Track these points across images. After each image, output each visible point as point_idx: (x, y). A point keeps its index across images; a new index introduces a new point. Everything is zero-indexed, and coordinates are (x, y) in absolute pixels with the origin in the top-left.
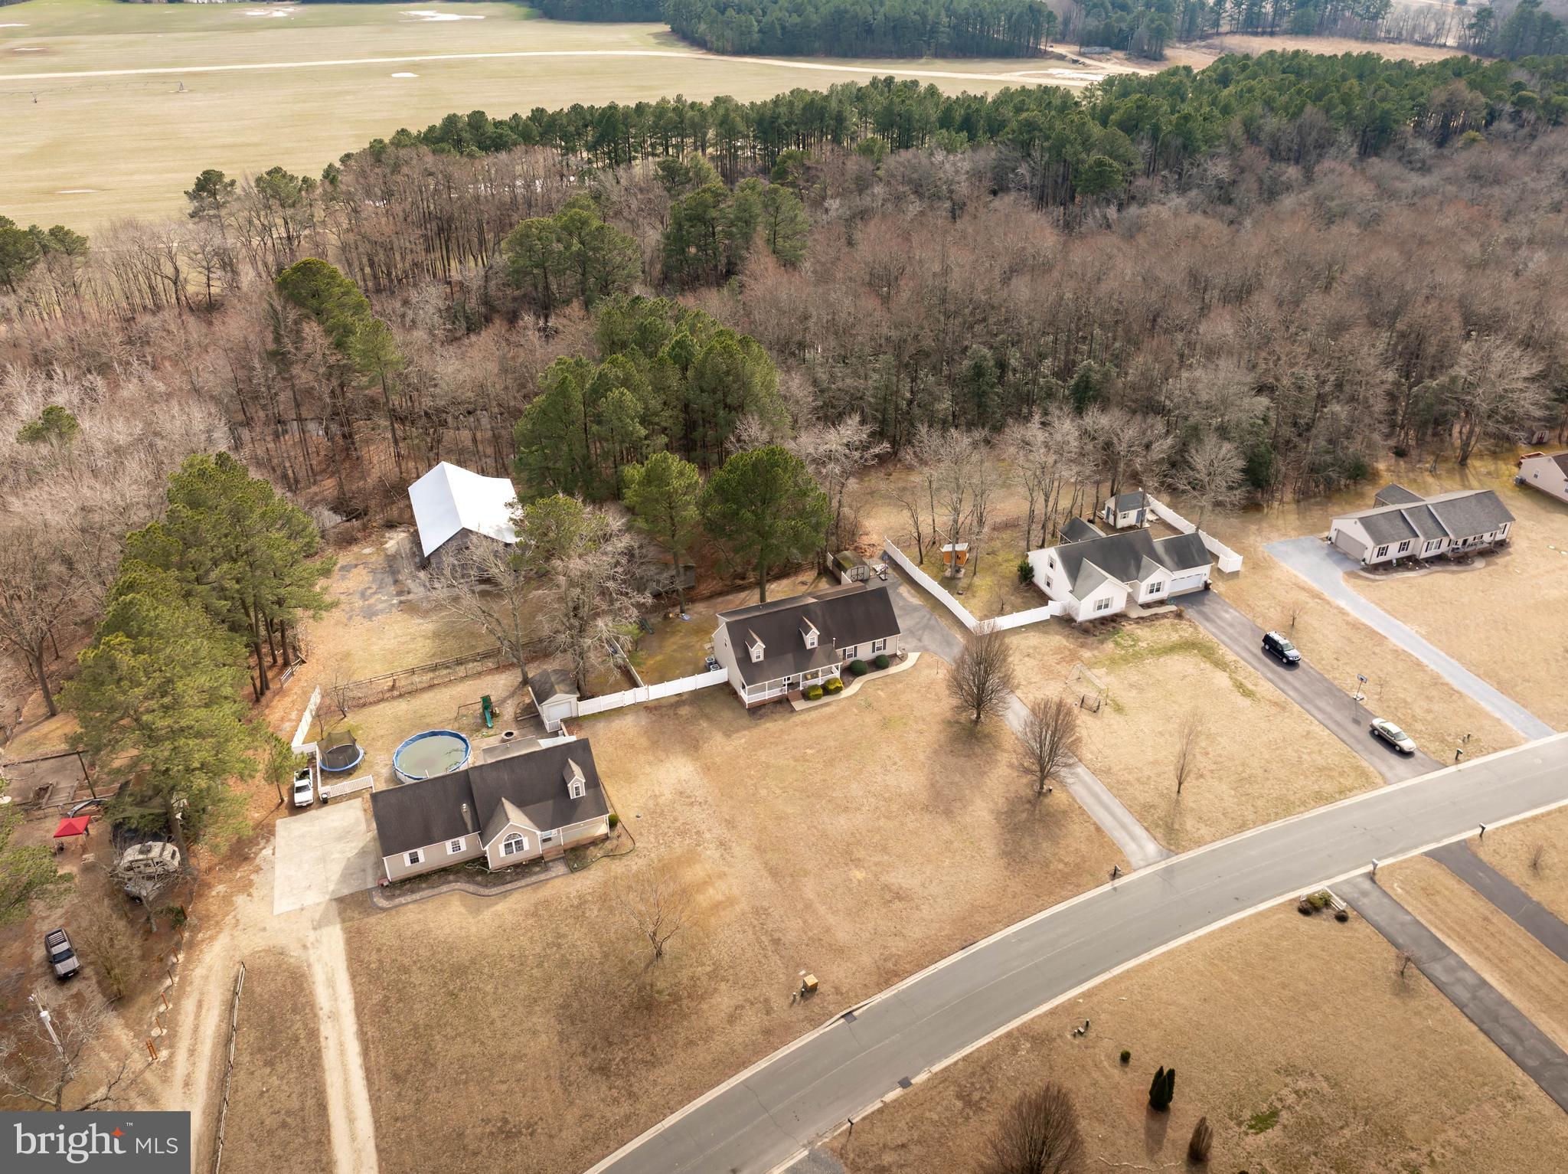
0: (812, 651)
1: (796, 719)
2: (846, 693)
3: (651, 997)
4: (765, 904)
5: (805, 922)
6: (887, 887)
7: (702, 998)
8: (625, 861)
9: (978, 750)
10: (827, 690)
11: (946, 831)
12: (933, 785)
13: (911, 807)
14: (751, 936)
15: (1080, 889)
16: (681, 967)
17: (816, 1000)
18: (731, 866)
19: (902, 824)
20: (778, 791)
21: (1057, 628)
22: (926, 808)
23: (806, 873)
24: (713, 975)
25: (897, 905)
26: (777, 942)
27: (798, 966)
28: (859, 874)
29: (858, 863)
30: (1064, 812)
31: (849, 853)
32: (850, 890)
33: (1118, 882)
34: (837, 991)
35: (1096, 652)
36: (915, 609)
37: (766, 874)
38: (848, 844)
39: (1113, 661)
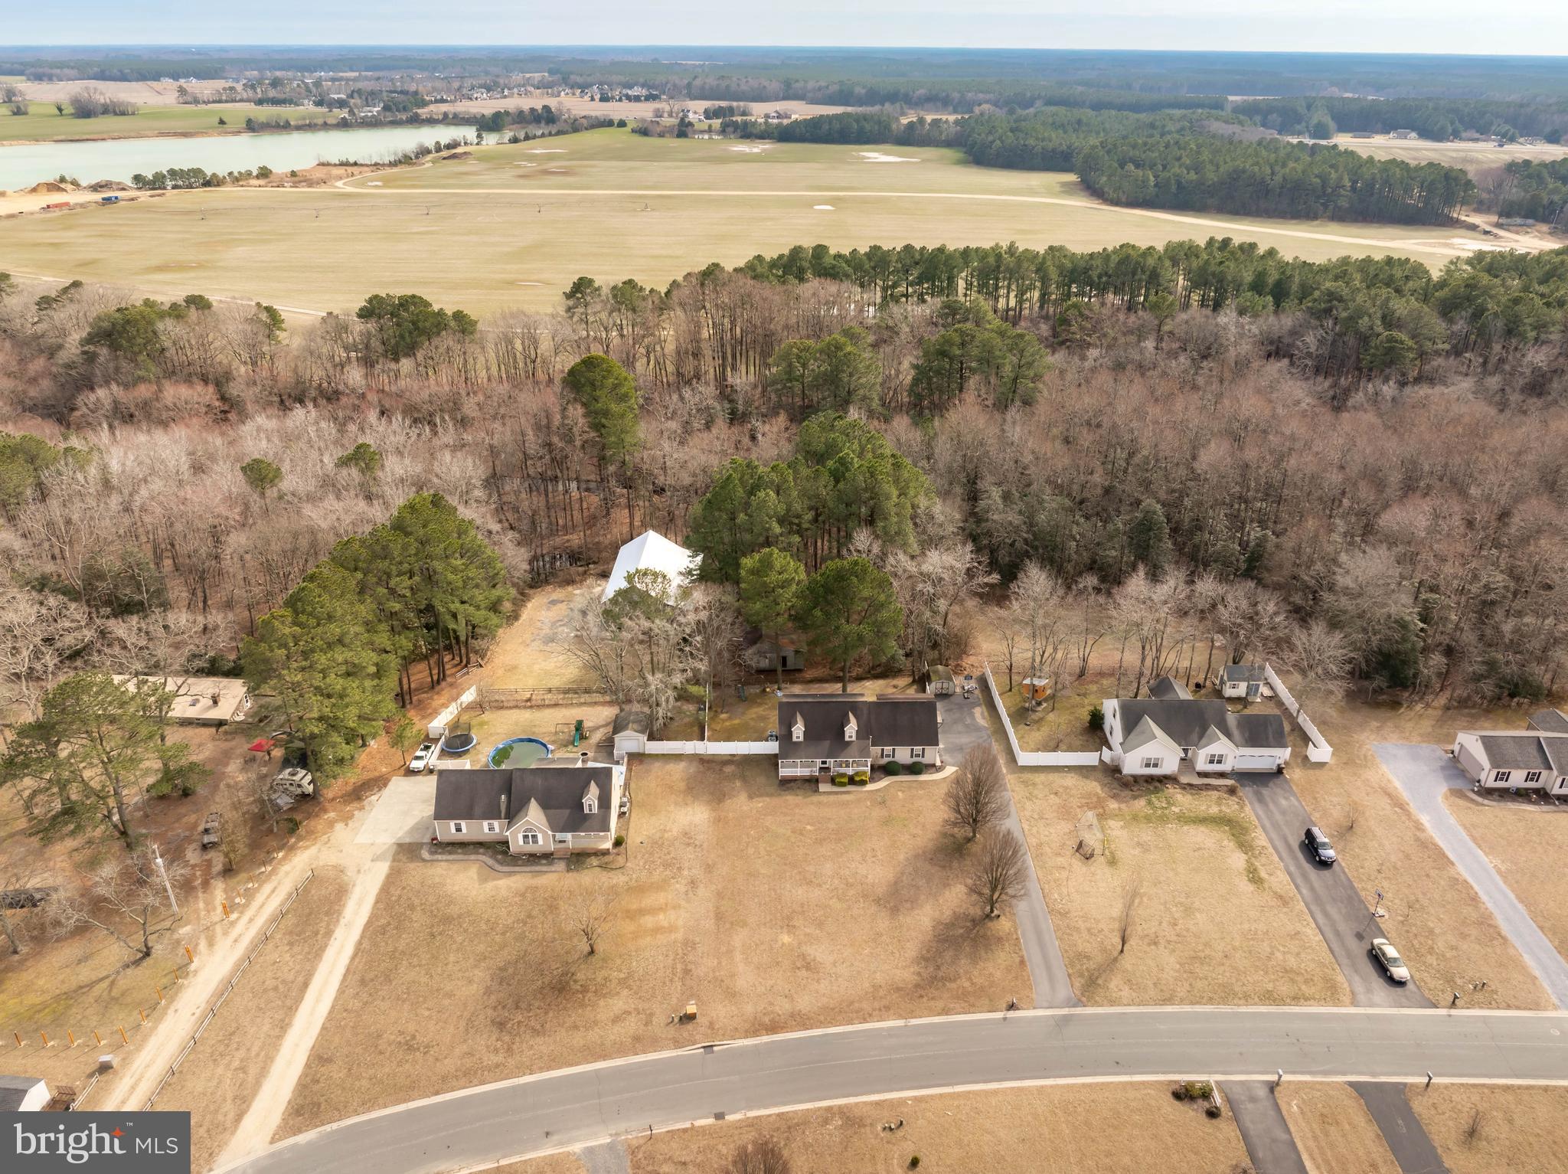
0: (849, 743)
1: (815, 798)
2: (870, 787)
3: (567, 983)
4: (697, 939)
5: (719, 963)
6: (803, 956)
7: (604, 996)
8: (611, 874)
9: (955, 864)
10: (852, 781)
11: (883, 923)
12: (896, 883)
13: (865, 896)
14: (670, 961)
15: (972, 1008)
16: (602, 968)
17: (690, 1026)
18: (688, 901)
19: (849, 908)
20: (763, 853)
21: (1100, 775)
22: (878, 901)
23: (745, 924)
24: (623, 982)
25: (804, 973)
26: (687, 972)
27: (692, 996)
28: (786, 939)
29: (791, 928)
30: (1000, 939)
31: (789, 918)
32: (772, 948)
33: (1011, 1014)
34: (711, 1025)
35: (1123, 806)
36: (978, 729)
37: (712, 915)
38: (794, 911)
39: (1135, 818)
